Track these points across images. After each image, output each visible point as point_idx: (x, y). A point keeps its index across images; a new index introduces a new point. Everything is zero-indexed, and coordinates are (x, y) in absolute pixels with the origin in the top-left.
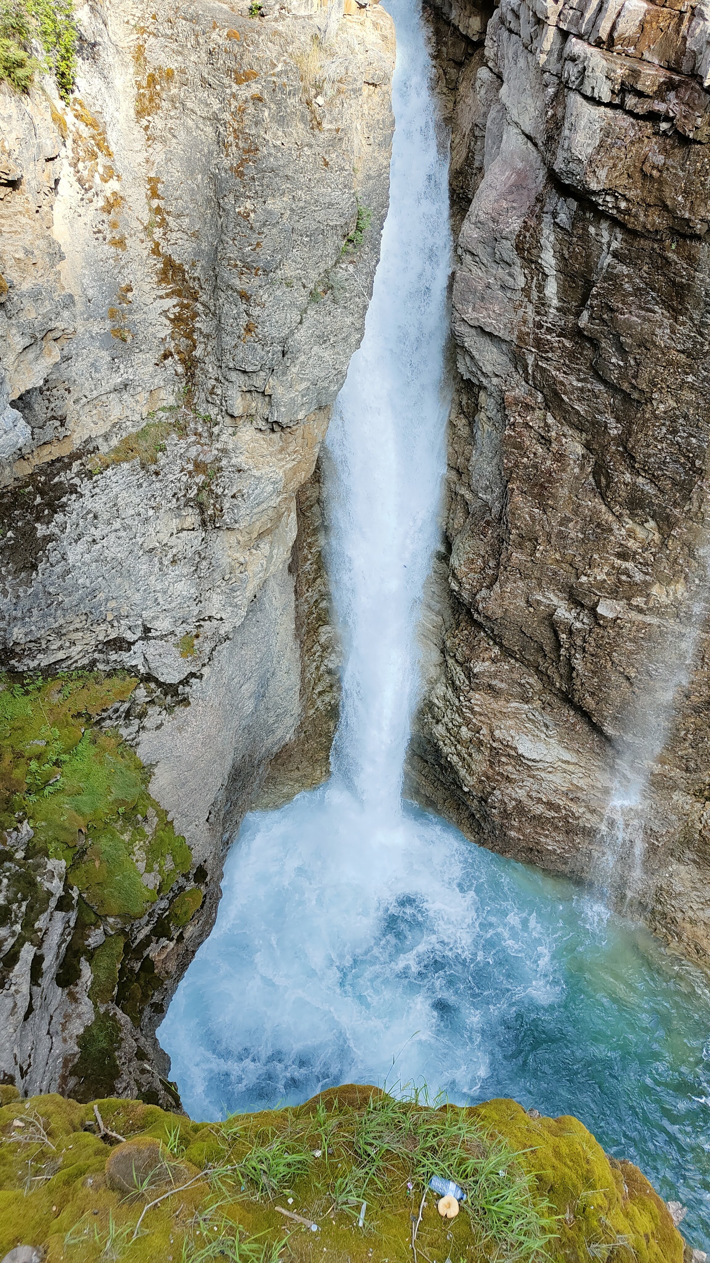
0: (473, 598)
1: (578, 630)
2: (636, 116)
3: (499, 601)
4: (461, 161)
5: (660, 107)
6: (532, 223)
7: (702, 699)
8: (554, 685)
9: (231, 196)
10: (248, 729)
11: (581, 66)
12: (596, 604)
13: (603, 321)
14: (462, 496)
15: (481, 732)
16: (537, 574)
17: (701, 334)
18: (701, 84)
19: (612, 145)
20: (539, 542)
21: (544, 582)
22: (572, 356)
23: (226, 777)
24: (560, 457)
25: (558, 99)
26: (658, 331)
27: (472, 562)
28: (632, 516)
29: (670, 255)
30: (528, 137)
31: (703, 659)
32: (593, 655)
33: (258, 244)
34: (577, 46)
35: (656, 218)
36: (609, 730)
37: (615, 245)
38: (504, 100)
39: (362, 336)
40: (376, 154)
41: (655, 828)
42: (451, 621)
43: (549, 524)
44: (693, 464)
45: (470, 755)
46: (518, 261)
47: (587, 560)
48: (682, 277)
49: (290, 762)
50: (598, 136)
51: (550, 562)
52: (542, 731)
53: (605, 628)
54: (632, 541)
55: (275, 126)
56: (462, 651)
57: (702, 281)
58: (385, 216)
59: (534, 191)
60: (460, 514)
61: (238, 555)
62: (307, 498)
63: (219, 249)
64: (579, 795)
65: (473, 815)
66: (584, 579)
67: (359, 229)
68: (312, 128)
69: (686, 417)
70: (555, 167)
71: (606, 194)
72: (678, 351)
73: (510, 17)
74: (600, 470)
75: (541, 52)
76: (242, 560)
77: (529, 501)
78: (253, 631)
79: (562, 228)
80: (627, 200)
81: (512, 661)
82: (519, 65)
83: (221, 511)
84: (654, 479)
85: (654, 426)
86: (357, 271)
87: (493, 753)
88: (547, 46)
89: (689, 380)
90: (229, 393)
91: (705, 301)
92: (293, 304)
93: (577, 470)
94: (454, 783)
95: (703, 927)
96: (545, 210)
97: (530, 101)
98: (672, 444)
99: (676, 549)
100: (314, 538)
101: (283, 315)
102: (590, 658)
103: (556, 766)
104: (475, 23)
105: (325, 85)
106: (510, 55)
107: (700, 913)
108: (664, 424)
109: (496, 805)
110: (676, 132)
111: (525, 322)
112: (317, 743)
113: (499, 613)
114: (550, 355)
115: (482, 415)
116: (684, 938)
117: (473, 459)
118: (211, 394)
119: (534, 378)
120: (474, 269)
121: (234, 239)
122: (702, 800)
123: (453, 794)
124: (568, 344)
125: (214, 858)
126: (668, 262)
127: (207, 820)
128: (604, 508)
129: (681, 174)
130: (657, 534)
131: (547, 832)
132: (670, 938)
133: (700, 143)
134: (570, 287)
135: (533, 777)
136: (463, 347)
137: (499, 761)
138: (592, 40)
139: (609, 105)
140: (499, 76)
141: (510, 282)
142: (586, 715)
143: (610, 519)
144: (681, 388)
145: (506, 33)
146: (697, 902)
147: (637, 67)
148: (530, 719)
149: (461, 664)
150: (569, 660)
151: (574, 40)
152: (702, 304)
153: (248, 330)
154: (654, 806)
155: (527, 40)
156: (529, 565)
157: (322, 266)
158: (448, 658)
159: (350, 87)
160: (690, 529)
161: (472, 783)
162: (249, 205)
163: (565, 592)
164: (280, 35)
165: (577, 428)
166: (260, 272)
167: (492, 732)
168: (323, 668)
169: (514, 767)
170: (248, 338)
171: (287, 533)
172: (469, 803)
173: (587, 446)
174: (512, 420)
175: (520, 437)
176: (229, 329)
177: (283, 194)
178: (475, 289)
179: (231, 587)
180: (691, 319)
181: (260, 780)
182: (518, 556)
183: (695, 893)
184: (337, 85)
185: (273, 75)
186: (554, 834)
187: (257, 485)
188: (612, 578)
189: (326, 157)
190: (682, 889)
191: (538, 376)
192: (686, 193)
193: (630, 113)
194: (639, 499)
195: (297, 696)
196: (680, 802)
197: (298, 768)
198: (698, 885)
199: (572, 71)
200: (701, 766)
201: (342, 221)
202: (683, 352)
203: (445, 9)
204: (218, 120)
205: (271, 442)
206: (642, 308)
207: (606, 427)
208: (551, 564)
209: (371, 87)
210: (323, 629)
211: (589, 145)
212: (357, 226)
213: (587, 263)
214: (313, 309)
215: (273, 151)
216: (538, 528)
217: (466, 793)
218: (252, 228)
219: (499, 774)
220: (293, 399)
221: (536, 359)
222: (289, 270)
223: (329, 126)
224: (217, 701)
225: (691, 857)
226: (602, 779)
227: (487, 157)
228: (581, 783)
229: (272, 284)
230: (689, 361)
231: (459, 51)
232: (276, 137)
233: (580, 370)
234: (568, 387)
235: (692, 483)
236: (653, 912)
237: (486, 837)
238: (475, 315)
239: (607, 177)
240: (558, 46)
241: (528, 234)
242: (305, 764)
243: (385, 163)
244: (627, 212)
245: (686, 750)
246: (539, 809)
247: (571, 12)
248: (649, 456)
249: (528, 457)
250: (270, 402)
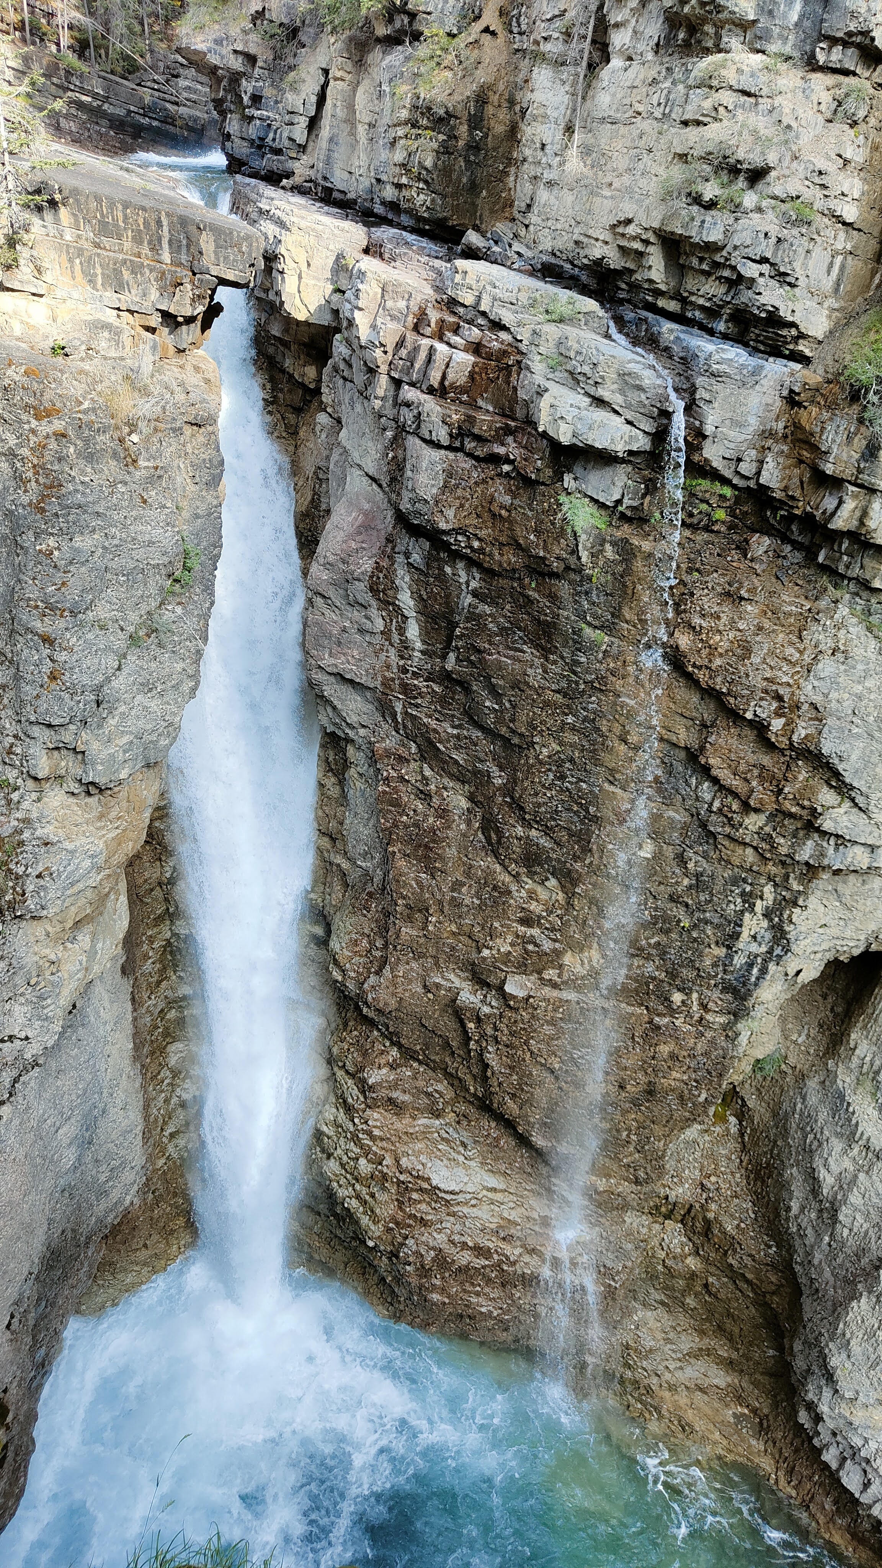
0: (360, 988)
1: (488, 1016)
2: (477, 459)
3: (391, 989)
4: (306, 503)
5: (501, 450)
6: (385, 563)
7: (640, 1088)
8: (468, 1090)
9: (31, 533)
10: (68, 1191)
11: (416, 411)
12: (504, 982)
13: (471, 663)
14: (338, 865)
15: (384, 1163)
16: (432, 951)
17: (575, 673)
18: (536, 430)
19: (457, 486)
20: (431, 912)
21: (441, 961)
22: (443, 701)
23: (36, 1261)
24: (443, 813)
25: (397, 441)
26: (530, 671)
27: (356, 943)
28: (531, 874)
29: (530, 593)
30: (373, 479)
31: (633, 1038)
32: (507, 1046)
33: (63, 584)
34: (409, 393)
35: (511, 557)
36: (539, 1140)
37: (474, 584)
38: (344, 443)
39: (197, 684)
40: (204, 493)
41: (609, 1264)
42: (336, 1021)
43: (440, 890)
44: (587, 811)
45: (373, 1196)
46: (374, 603)
47: (488, 930)
48: (546, 615)
49: (134, 1237)
50: (442, 477)
51: (446, 935)
52: (459, 1153)
53: (516, 1010)
54: (535, 903)
55: (82, 463)
56: (353, 1059)
57: (567, 618)
58: (219, 556)
59: (383, 532)
60: (338, 887)
61: (48, 951)
62: (146, 881)
63: (17, 589)
64: (512, 1231)
65: (383, 1279)
66: (486, 953)
67: (187, 569)
68: (127, 465)
69: (572, 760)
70: (401, 507)
71: (457, 533)
72: (553, 691)
73: (342, 366)
74: (489, 825)
75: (376, 398)
76: (53, 957)
77: (414, 865)
78: (73, 1053)
79: (416, 569)
80: (480, 540)
81: (415, 1065)
82: (356, 410)
83: (23, 894)
84: (547, 831)
85: (540, 772)
86: (186, 613)
87: (401, 1190)
88: (380, 392)
89: (569, 721)
90: (31, 751)
91: (573, 639)
92: (108, 649)
93: (463, 826)
94: (356, 1237)
95: (685, 1393)
96: (397, 550)
97: (370, 444)
98: (562, 790)
99: (583, 908)
100: (155, 930)
101: (96, 661)
102: (505, 1049)
103: (480, 1196)
104: (311, 372)
105: (140, 423)
106: (347, 401)
107: (679, 1374)
108: (550, 770)
109: (411, 1259)
110: (519, 473)
111: (388, 667)
112: (171, 1205)
113: (393, 1003)
114: (419, 701)
115: (352, 771)
116: (664, 1412)
117: (347, 822)
118: (8, 753)
119: (405, 727)
120: (327, 612)
121: (34, 579)
122: (661, 1220)
123: (355, 1255)
124: (437, 688)
125: (19, 1385)
126: (530, 601)
127: (8, 1327)
128: (498, 868)
129: (530, 514)
130: (560, 893)
131: (478, 1288)
132: (647, 1415)
133: (543, 484)
134: (433, 629)
135: (454, 1214)
136: (323, 696)
137: (410, 1199)
138: (424, 387)
139: (449, 448)
140: (339, 421)
141: (368, 625)
142: (509, 1124)
143: (507, 880)
144: (562, 729)
145: (341, 381)
146: (674, 1360)
147: (471, 412)
148: (443, 1139)
149: (352, 1076)
150: (481, 1055)
151: (406, 387)
152: (571, 642)
153: (53, 677)
154: (604, 1234)
155: (361, 387)
156: (422, 940)
157: (144, 608)
158: (336, 1069)
159: (169, 426)
160: (594, 885)
161: (377, 1234)
162: (52, 542)
163: (467, 970)
164: (87, 374)
165: (459, 780)
166: (66, 614)
167: (397, 1161)
168: (174, 1100)
169: (429, 1204)
170: (53, 686)
171: (115, 921)
172: (376, 1262)
173: (471, 798)
174: (385, 774)
175: (397, 793)
176: (29, 677)
177: (93, 531)
178: (331, 634)
179: (39, 994)
180: (562, 658)
181: (90, 1265)
182: (408, 932)
183: (669, 1346)
184: (153, 424)
185: (79, 412)
186: (487, 1290)
187: (70, 860)
188: (517, 948)
189: (144, 494)
190: (652, 1343)
191: (409, 725)
192: (538, 532)
193: (470, 455)
194: (535, 854)
195: (139, 1141)
196: (635, 1225)
197: (145, 1246)
198: (672, 1335)
199: (407, 416)
200: (653, 1176)
201: (166, 560)
202: (558, 692)
203: (279, 358)
204: (15, 456)
205: (87, 808)
206: (511, 649)
207: (489, 776)
208: (448, 938)
209: (195, 428)
210: (172, 1048)
211: (433, 486)
212: (184, 566)
213: (447, 603)
214: (134, 655)
215: (80, 488)
216: (427, 895)
217: (373, 1248)
218: (55, 566)
219: (412, 1216)
220: (112, 756)
221: (404, 706)
222: (102, 611)
223: (146, 464)
224: (22, 1152)
225: (658, 1297)
226: (538, 1207)
227: (332, 499)
228: (514, 1215)
229: (81, 625)
230: (566, 701)
231: (297, 398)
232: (83, 473)
233: (453, 716)
234: (443, 734)
235: (589, 833)
236: (622, 1382)
237: (402, 1307)
238: (332, 661)
239: (455, 517)
240: (392, 393)
241: (381, 575)
242: (155, 1237)
243: (215, 503)
244: (481, 551)
245: (628, 1155)
246: (465, 1258)
247: (401, 362)
248: (539, 805)
249: (408, 815)
250: (83, 760)
